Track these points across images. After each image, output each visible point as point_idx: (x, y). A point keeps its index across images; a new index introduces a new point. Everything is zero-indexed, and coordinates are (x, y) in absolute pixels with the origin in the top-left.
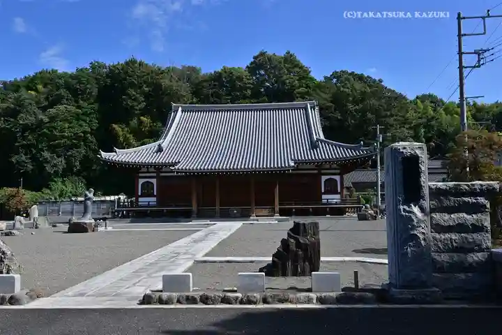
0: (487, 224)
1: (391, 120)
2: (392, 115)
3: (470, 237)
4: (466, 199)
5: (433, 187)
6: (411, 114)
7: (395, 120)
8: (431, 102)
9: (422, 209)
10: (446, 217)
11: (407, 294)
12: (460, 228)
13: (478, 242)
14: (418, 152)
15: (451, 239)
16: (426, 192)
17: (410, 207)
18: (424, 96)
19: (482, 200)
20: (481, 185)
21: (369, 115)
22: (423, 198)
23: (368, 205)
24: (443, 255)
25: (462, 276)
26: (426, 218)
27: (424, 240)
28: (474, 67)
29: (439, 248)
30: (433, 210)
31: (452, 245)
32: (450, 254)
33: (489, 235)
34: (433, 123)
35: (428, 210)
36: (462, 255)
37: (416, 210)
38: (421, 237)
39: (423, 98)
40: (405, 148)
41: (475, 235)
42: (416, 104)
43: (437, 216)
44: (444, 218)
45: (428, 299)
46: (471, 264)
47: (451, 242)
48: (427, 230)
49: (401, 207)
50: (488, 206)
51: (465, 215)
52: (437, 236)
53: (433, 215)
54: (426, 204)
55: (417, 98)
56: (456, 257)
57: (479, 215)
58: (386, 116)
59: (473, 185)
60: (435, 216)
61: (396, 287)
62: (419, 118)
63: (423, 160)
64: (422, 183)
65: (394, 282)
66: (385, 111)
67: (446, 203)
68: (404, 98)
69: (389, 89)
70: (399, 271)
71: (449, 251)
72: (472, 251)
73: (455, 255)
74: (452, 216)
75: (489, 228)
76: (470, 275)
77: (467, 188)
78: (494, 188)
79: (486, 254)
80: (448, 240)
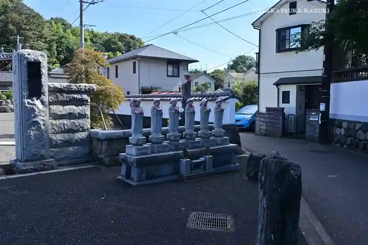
0: (88, 113)
1: (30, 34)
2: (30, 29)
3: (76, 122)
4: (75, 96)
5: (52, 86)
6: (46, 32)
7: (33, 34)
8: (62, 24)
9: (43, 102)
10: (60, 108)
11: (30, 166)
12: (71, 116)
13: (82, 126)
14: (40, 59)
15: (64, 123)
16: (46, 89)
17: (33, 100)
18: (57, 19)
19: (85, 97)
20: (85, 86)
21: (11, 27)
22: (43, 94)
23: (9, 101)
24: (57, 135)
25: (71, 149)
26: (45, 109)
27: (44, 125)
28: (91, 4)
29: (56, 130)
30: (50, 104)
31: (65, 128)
32: (62, 134)
33: (89, 120)
34: (63, 40)
35: (47, 103)
36: (71, 135)
37: (38, 103)
38: (42, 123)
39: (57, 20)
40: (29, 54)
41: (80, 121)
42: (51, 23)
43: (54, 107)
44: (59, 109)
45: (46, 167)
46: (76, 140)
47: (64, 126)
48: (47, 118)
49: (26, 101)
50: (89, 101)
51: (74, 107)
52: (54, 122)
53: (51, 107)
54: (46, 98)
55: (52, 19)
56: (67, 136)
57: (83, 107)
58: (25, 29)
59: (80, 86)
60: (52, 107)
61: (20, 161)
62: (52, 35)
63: (44, 65)
64: (43, 83)
65: (20, 158)
66: (25, 24)
67: (61, 98)
68: (41, 17)
69: (29, 8)
70: (24, 149)
71: (62, 132)
72: (78, 131)
73: (66, 134)
74: (65, 107)
75: (89, 116)
76: (76, 147)
77: (75, 87)
78: (93, 89)
79: (87, 133)
80: (61, 125)
